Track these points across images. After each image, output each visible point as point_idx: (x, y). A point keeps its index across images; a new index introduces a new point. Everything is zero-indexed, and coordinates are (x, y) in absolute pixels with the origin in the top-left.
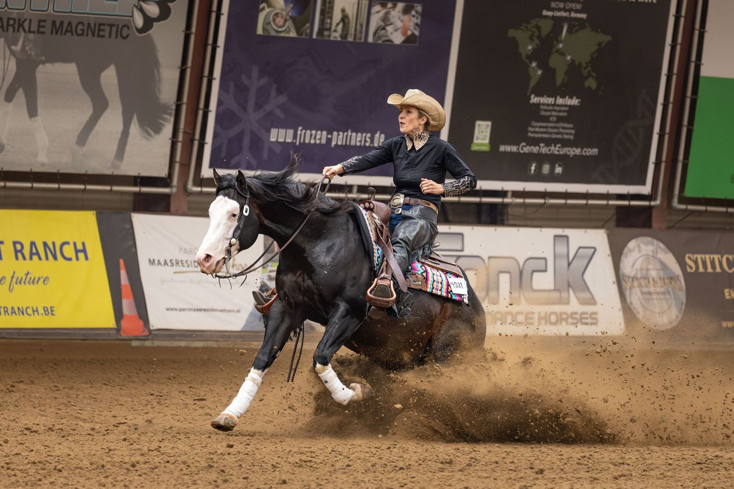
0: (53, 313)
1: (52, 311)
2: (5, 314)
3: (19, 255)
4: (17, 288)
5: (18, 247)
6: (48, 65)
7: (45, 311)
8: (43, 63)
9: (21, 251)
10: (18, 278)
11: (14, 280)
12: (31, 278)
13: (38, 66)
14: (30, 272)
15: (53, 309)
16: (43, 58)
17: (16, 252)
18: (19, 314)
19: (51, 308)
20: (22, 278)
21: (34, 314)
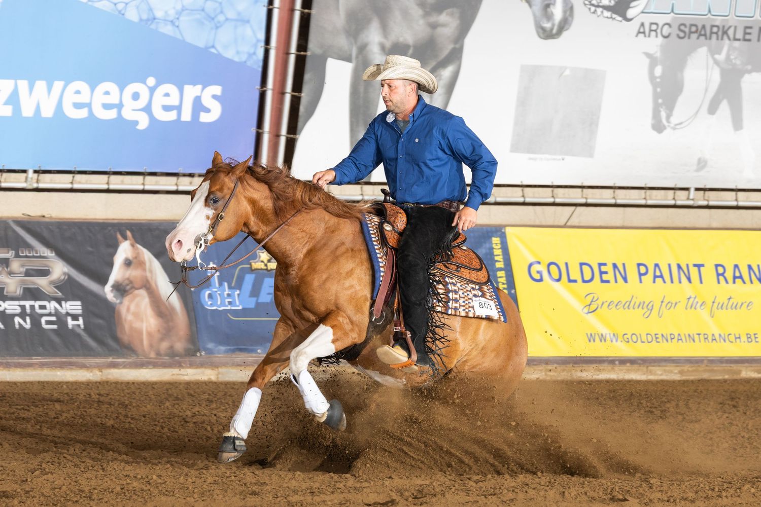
0: (757, 340)
1: (756, 338)
2: (705, 342)
3: (721, 278)
4: (719, 313)
5: (721, 270)
6: (754, 74)
7: (748, 338)
8: (749, 72)
9: (723, 274)
10: (719, 304)
11: (716, 305)
12: (733, 303)
13: (742, 76)
14: (732, 297)
15: (756, 336)
16: (749, 67)
17: (718, 275)
18: (720, 342)
19: (755, 334)
20: (723, 304)
21: (736, 342)
